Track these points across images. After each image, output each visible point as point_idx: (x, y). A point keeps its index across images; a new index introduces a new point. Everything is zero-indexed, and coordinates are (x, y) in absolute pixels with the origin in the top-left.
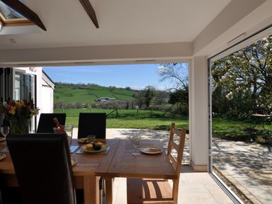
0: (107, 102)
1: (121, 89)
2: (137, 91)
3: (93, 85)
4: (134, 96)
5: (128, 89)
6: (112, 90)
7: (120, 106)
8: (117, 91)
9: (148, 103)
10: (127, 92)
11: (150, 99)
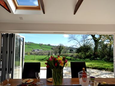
0: (38, 51)
1: (46, 45)
2: (53, 46)
3: (31, 43)
4: (52, 49)
5: (49, 45)
6: (41, 45)
7: (45, 54)
8: (43, 46)
9: (60, 52)
10: (49, 47)
11: (61, 50)
